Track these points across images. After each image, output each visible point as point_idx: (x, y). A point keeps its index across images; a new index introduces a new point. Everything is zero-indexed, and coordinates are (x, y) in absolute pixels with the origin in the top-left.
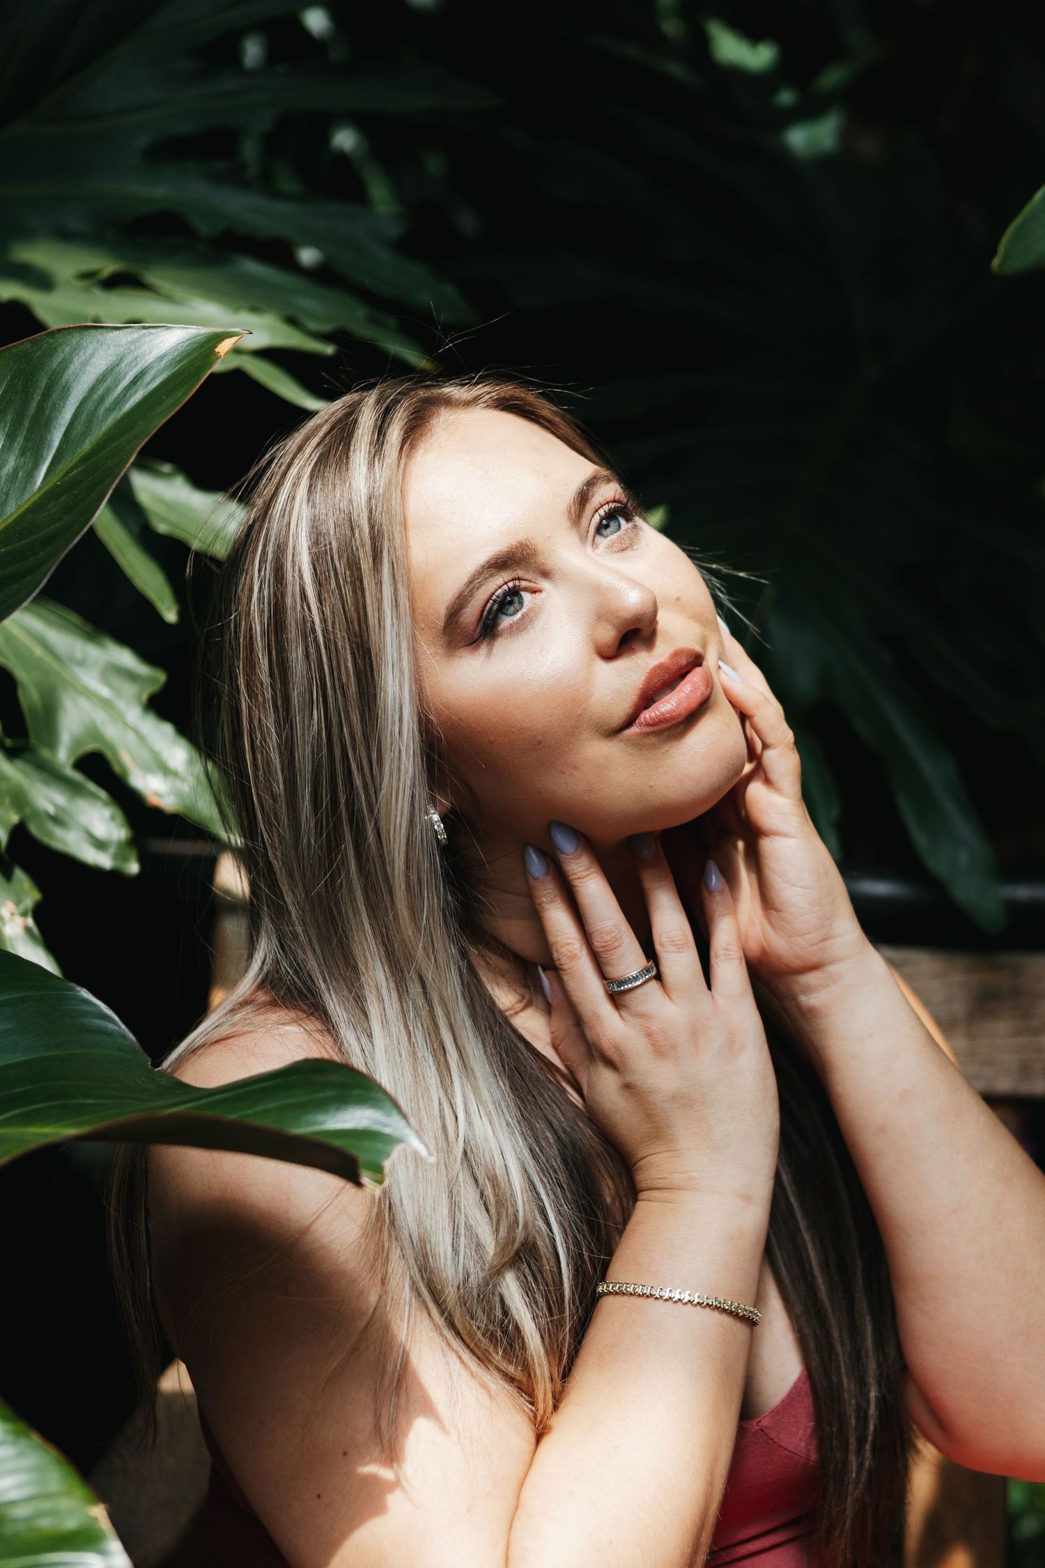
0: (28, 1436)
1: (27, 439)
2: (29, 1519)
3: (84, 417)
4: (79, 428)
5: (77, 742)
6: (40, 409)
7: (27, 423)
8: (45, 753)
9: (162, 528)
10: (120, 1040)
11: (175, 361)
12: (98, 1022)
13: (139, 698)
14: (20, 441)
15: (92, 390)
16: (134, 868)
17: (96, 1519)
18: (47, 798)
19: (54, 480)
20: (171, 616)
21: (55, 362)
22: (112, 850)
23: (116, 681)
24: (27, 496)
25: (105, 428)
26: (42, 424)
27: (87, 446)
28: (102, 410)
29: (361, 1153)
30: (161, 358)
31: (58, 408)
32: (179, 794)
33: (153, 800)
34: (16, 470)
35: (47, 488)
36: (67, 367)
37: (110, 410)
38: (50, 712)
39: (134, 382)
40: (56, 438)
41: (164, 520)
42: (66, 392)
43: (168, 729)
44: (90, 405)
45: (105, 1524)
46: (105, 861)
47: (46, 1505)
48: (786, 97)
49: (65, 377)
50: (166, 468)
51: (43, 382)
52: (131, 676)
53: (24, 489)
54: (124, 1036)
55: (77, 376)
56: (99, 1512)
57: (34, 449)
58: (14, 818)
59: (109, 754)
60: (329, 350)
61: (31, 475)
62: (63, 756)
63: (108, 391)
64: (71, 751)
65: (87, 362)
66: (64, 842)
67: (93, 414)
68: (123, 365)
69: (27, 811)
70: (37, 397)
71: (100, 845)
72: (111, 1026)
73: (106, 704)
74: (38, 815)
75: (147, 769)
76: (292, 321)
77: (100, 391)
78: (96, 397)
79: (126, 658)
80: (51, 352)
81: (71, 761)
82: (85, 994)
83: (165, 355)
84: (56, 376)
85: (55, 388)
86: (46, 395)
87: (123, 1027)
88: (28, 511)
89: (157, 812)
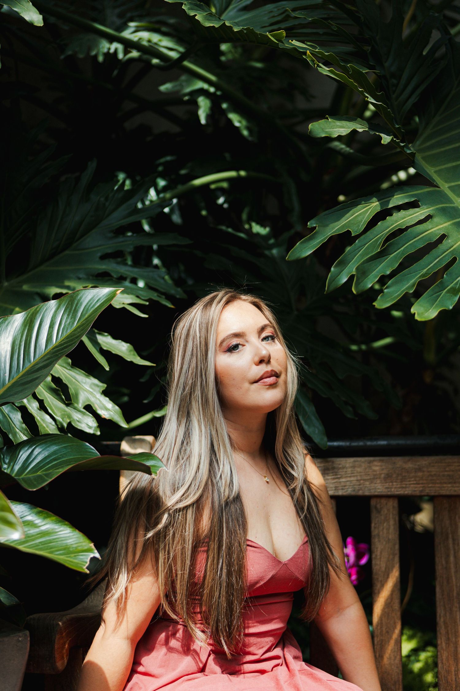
0: (75, 531)
1: (72, 315)
2: (76, 547)
3: (86, 309)
4: (84, 312)
5: (84, 402)
6: (75, 308)
7: (72, 312)
8: (76, 405)
9: (105, 348)
10: (95, 454)
11: (107, 296)
12: (90, 450)
13: (100, 391)
14: (71, 316)
15: (88, 303)
16: (98, 433)
17: (91, 546)
18: (76, 416)
19: (79, 324)
20: (107, 369)
21: (79, 297)
22: (93, 428)
23: (93, 387)
24: (72, 328)
25: (90, 312)
26: (76, 311)
27: (86, 316)
28: (90, 308)
29: (152, 470)
30: (104, 295)
31: (80, 308)
32: (110, 415)
33: (103, 416)
34: (70, 323)
35: (77, 326)
36: (81, 298)
37: (92, 307)
38: (77, 395)
39: (97, 301)
40: (79, 315)
41: (105, 346)
42: (81, 305)
43: (107, 399)
44: (87, 307)
45: (93, 547)
46: (91, 431)
47: (80, 544)
48: (272, 241)
49: (81, 301)
50: (106, 334)
51: (76, 302)
52: (98, 386)
53: (72, 327)
54: (97, 453)
55: (84, 301)
56: (92, 545)
57: (74, 317)
58: (69, 421)
59: (92, 405)
60: (147, 303)
61: (73, 323)
62: (80, 406)
63: (91, 303)
64: (82, 405)
65: (86, 297)
66: (81, 427)
67: (88, 309)
68: (95, 297)
69: (72, 419)
70: (74, 306)
71: (90, 427)
72: (93, 451)
73: (91, 393)
74: (74, 420)
75: (101, 409)
76: (138, 297)
77: (89, 304)
78: (88, 305)
79: (96, 381)
80: (77, 295)
81: (83, 407)
82: (87, 444)
83: (105, 295)
84: (79, 300)
85: (78, 304)
86: (76, 305)
87: (97, 451)
88: (73, 332)
89: (105, 419)
